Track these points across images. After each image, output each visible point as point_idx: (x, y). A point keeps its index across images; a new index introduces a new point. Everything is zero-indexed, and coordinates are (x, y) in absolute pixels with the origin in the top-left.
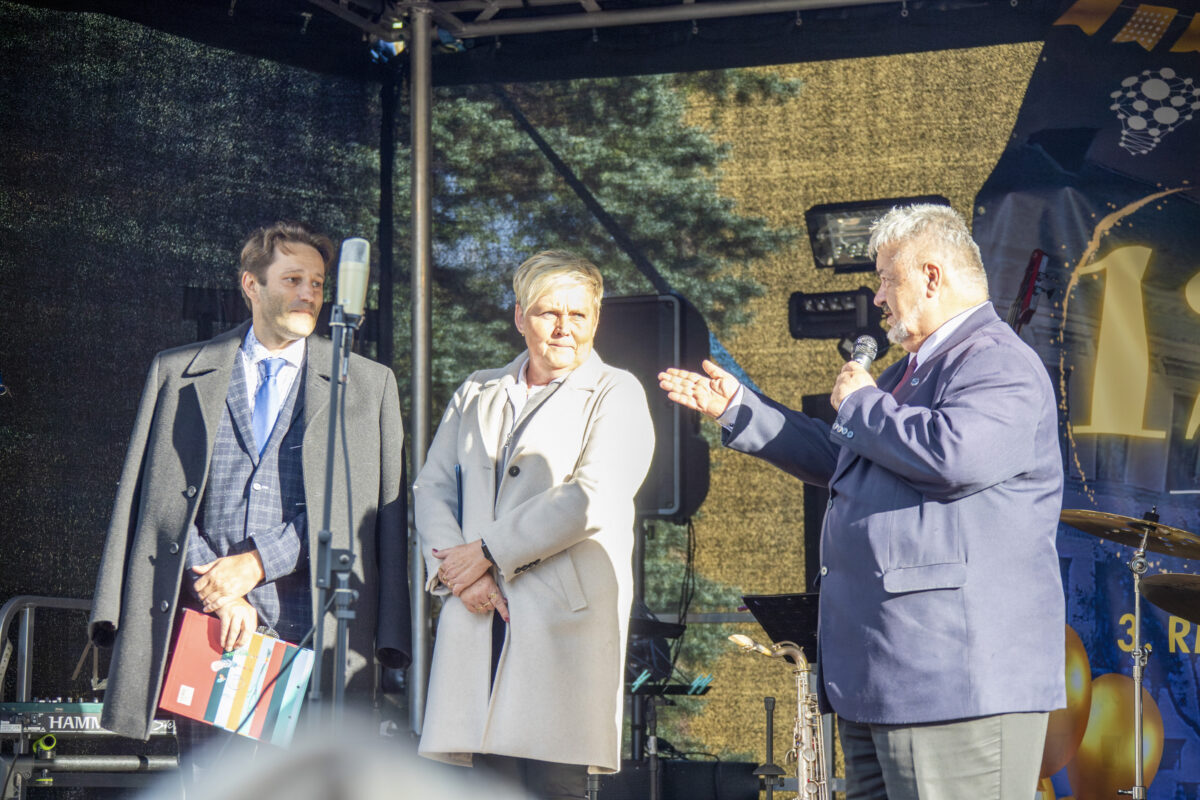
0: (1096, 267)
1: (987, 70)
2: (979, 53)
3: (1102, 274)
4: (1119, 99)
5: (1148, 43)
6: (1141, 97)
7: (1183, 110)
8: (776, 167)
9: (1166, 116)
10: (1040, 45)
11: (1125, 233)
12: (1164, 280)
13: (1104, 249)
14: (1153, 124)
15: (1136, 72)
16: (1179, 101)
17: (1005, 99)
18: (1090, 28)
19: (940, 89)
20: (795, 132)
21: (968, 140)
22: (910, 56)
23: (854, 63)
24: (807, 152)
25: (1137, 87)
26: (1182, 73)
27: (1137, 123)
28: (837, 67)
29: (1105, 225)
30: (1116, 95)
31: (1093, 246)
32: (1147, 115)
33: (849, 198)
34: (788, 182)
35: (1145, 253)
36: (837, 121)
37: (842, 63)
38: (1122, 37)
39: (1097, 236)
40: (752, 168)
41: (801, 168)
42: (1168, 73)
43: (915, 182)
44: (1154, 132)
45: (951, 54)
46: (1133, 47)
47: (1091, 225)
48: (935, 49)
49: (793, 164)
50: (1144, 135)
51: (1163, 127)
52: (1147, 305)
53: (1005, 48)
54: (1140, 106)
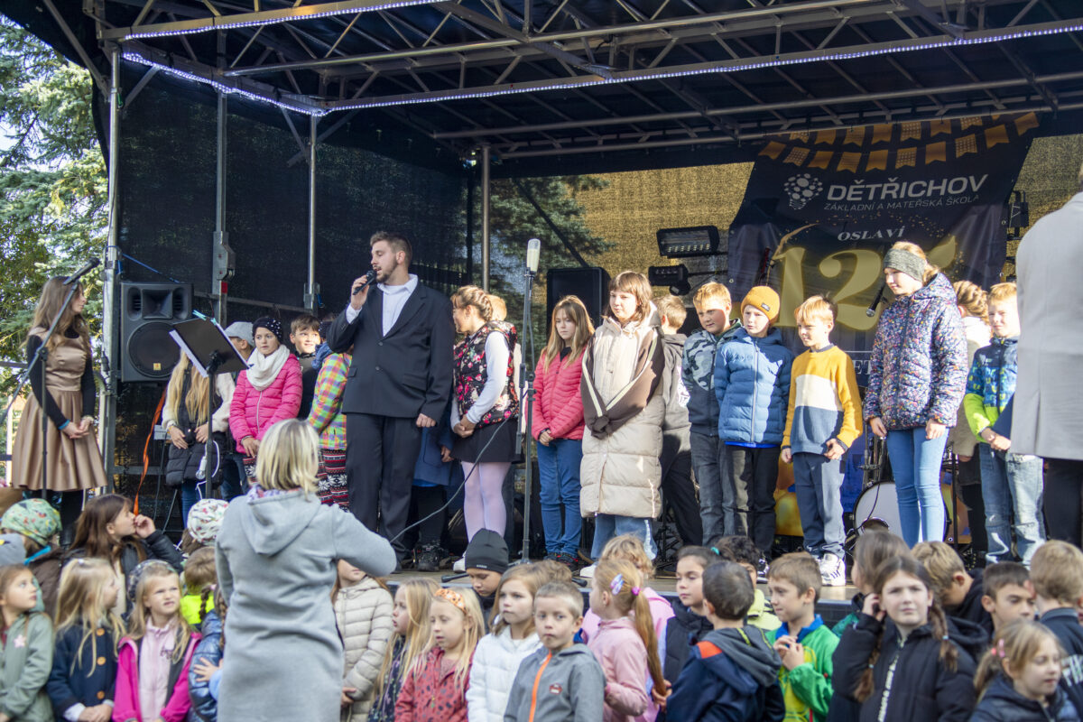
0: (781, 256)
1: (728, 174)
2: (725, 167)
3: (784, 259)
4: (789, 186)
5: (798, 163)
6: (797, 185)
7: (815, 191)
8: (637, 213)
9: (808, 194)
10: (752, 164)
11: (794, 242)
12: (811, 261)
13: (785, 249)
14: (802, 197)
15: (795, 176)
16: (812, 187)
17: (736, 185)
18: (774, 157)
19: (708, 181)
20: (646, 199)
21: (719, 203)
22: (695, 168)
23: (671, 170)
24: (650, 208)
25: (795, 181)
26: (813, 176)
27: (796, 196)
28: (664, 172)
29: (785, 239)
30: (786, 184)
31: (780, 248)
32: (800, 193)
33: (669, 227)
34: (642, 220)
35: (802, 250)
36: (664, 194)
37: (665, 170)
38: (787, 161)
39: (781, 244)
40: (627, 214)
41: (649, 214)
42: (807, 176)
43: (697, 220)
44: (803, 200)
45: (713, 167)
46: (792, 165)
47: (779, 239)
48: (706, 164)
49: (645, 213)
50: (799, 201)
51: (807, 198)
52: (803, 272)
53: (736, 164)
54: (797, 189)
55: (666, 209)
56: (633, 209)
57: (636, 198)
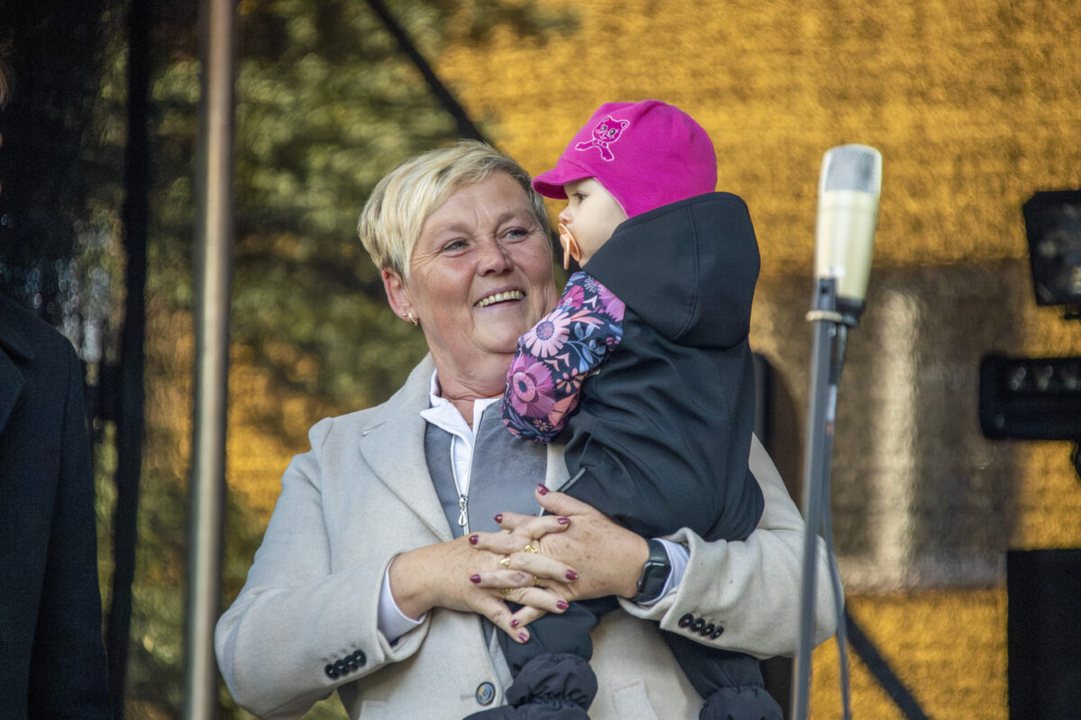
55: (1032, 102)
56: (877, 99)
57: (894, 52)
